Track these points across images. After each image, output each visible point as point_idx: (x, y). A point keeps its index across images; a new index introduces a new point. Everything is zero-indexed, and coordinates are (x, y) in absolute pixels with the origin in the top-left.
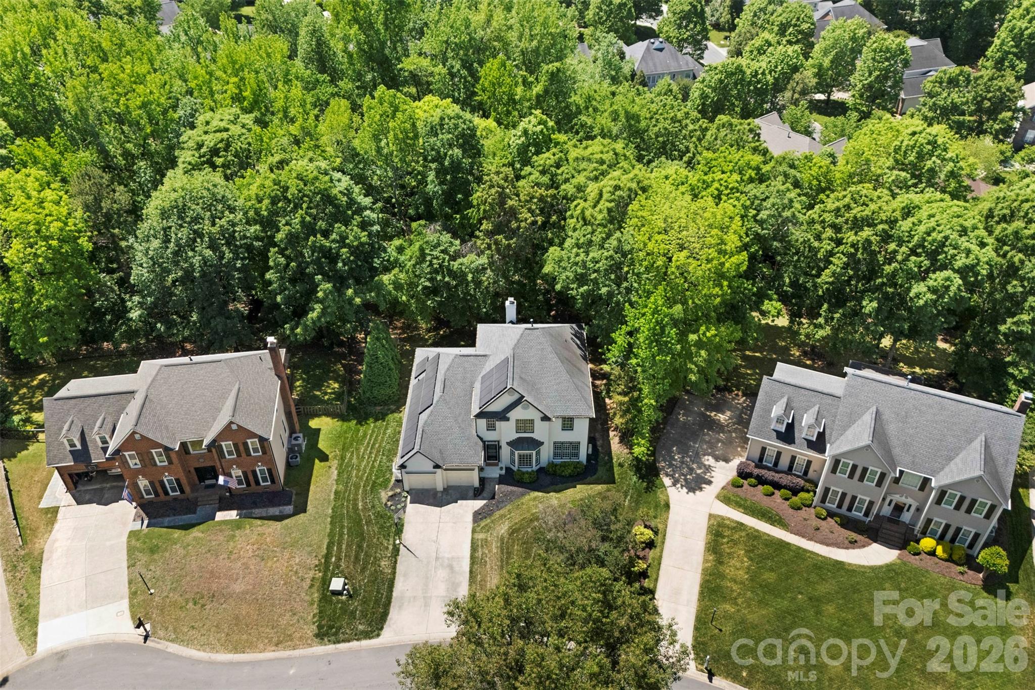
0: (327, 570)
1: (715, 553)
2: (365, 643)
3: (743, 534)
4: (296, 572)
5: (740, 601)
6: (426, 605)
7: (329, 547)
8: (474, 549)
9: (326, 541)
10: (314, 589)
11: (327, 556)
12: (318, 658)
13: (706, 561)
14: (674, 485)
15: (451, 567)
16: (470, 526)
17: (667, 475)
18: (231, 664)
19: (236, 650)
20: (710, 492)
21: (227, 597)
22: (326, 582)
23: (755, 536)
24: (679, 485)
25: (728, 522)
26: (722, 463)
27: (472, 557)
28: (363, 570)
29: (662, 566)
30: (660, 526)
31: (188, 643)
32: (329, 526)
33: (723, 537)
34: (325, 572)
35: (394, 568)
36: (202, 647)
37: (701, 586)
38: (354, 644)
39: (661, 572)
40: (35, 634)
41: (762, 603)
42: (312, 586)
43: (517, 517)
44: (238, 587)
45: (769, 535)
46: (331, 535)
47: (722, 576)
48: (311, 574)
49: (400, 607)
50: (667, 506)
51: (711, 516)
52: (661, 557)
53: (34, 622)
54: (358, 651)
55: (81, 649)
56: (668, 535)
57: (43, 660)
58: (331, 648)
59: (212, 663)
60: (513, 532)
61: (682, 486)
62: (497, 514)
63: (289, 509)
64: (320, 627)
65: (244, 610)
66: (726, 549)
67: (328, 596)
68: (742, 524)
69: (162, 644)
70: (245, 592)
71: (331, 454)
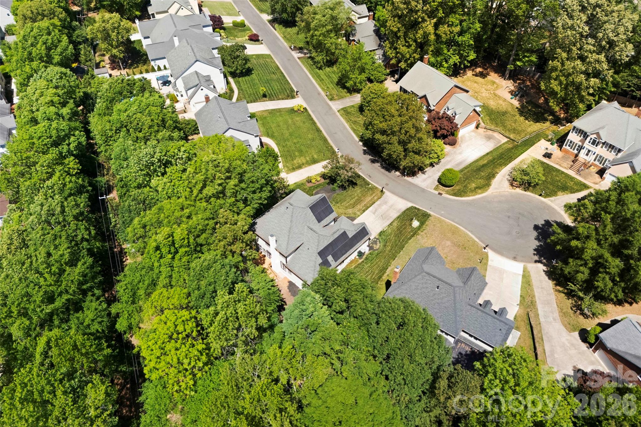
0: (415, 232)
1: (301, 166)
2: (417, 207)
4: (427, 236)
5: (311, 155)
6: (392, 206)
7: (410, 238)
8: (364, 211)
9: (410, 241)
11: (413, 236)
12: (433, 211)
13: (306, 167)
15: (376, 211)
16: (359, 218)
18: (460, 225)
19: (457, 228)
21: (453, 243)
22: (419, 228)
27: (367, 209)
28: (404, 225)
30: (305, 181)
31: (471, 238)
32: (406, 246)
33: (293, 168)
34: (417, 231)
35: (393, 221)
38: (421, 208)
40: (524, 271)
41: (307, 151)
42: (424, 230)
44: (448, 243)
46: (407, 242)
47: (307, 161)
48: (422, 233)
49: (400, 209)
50: (295, 183)
51: (287, 173)
53: (524, 276)
54: (421, 206)
55: (508, 257)
57: (522, 261)
58: (428, 211)
59: (466, 229)
64: (428, 217)
65: (449, 235)
66: (297, 165)
67: (422, 223)
68: (284, 166)
69: (480, 243)
70: (447, 240)
71: (384, 283)
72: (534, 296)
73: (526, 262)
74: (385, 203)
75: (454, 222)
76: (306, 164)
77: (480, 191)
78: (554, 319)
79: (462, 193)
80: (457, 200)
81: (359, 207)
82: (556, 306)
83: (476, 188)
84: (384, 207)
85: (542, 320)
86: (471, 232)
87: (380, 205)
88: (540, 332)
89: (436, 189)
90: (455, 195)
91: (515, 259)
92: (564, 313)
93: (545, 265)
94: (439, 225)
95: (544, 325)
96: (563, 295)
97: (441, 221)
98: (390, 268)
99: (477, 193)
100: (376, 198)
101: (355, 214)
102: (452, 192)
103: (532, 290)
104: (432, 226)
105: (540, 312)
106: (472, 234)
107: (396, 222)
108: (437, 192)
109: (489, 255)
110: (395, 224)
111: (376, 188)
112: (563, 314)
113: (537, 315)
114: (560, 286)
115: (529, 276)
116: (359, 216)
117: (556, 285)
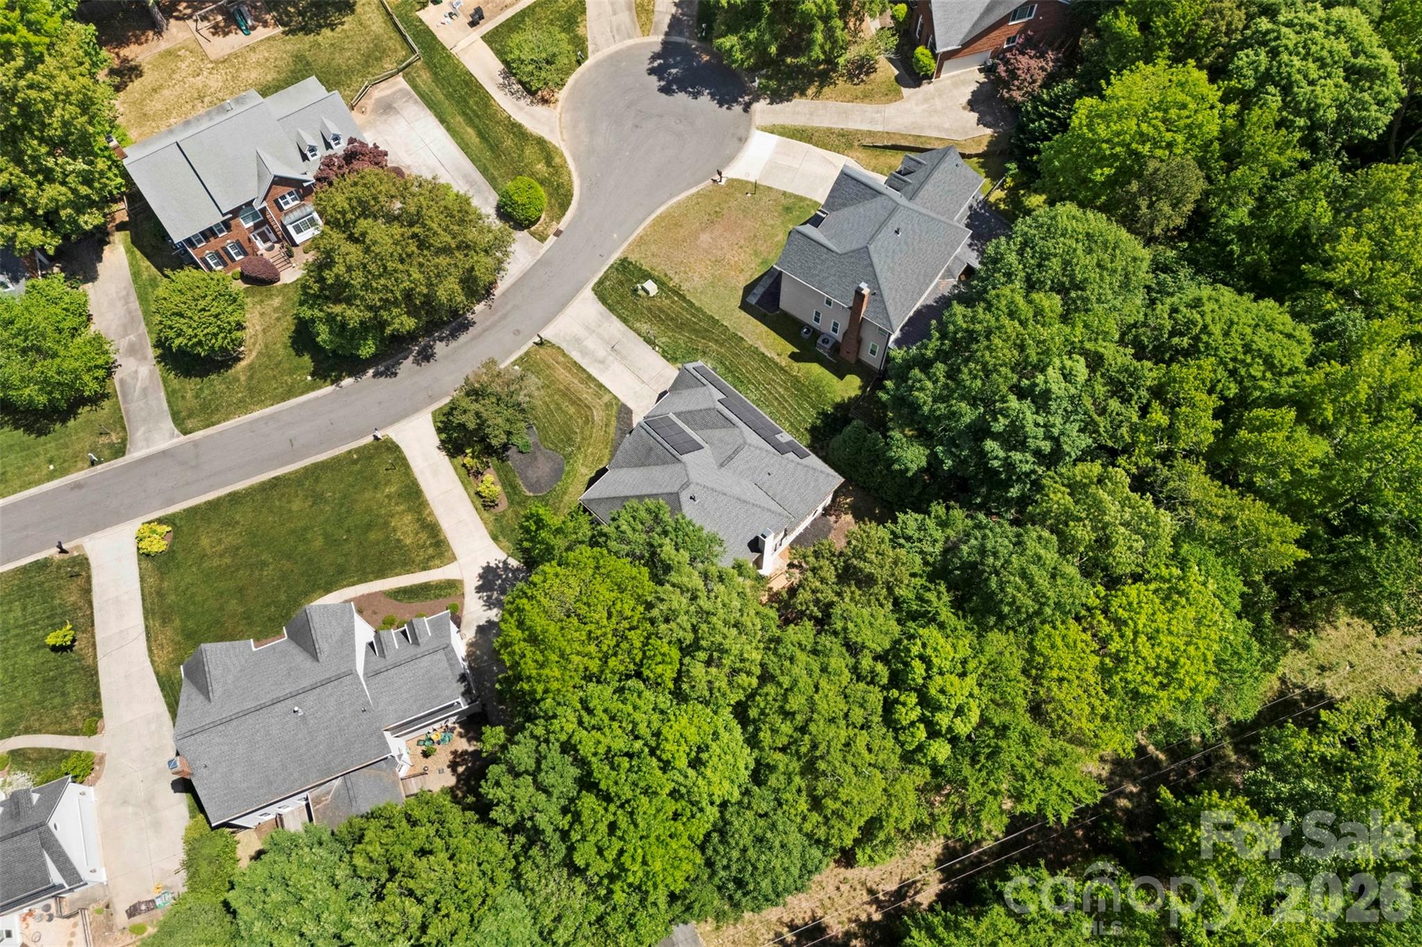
1: (428, 525)
2: (596, 280)
3: (418, 559)
4: (685, 272)
5: (386, 501)
6: (587, 328)
7: (691, 304)
8: (601, 386)
9: (697, 304)
10: (662, 276)
11: (683, 297)
12: (611, 252)
13: (431, 513)
14: (505, 563)
15: (602, 362)
16: (623, 399)
17: (518, 569)
18: (652, 212)
19: (661, 218)
20: (471, 581)
21: (703, 230)
22: (659, 282)
23: (407, 565)
24: (501, 565)
25: (437, 562)
26: (482, 622)
27: (594, 380)
28: (649, 310)
29: (459, 483)
30: (486, 515)
31: (689, 198)
32: (709, 313)
33: (431, 545)
34: (671, 290)
35: (636, 331)
36: (679, 204)
37: (421, 491)
38: (601, 274)
39: (457, 478)
40: (772, 132)
41: (368, 510)
42: (666, 275)
43: (598, 433)
45: (397, 575)
46: (699, 310)
47: (409, 510)
48: (677, 280)
49: (601, 314)
50: (495, 538)
51: (453, 558)
52: (466, 489)
53: (781, 134)
54: (594, 273)
55: (739, 150)
56: (474, 512)
57: (748, 131)
58: (611, 261)
59: (663, 203)
60: (588, 420)
61: (498, 567)
62: (614, 423)
63: (753, 300)
64: (630, 263)
65: (682, 232)
66: (423, 536)
67: (647, 276)
68: (424, 569)
69: (701, 186)
70: (697, 238)
71: (796, 365)
72: (829, 129)
73: (750, 125)
74: (578, 340)
75: (644, 219)
76: (420, 513)
77: (557, 160)
78: (878, 112)
79: (562, 191)
80: (580, 204)
81: (587, 395)
82: (850, 104)
83: (549, 163)
84: (591, 343)
85: (879, 128)
86: (671, 196)
87: (584, 352)
88: (904, 136)
89: (542, 239)
90: (564, 206)
91: (742, 140)
92: (865, 96)
93: (756, 99)
94: (653, 247)
95: (890, 128)
96: (826, 89)
97: (641, 241)
98: (763, 349)
99: (564, 165)
100: (561, 359)
101: (608, 406)
102: (556, 209)
103: (817, 130)
104: (658, 260)
105: (865, 127)
106: (678, 195)
107: (638, 325)
108: (552, 239)
109: (735, 176)
110: (645, 327)
111: (527, 354)
112: (867, 97)
113: (870, 134)
114: (806, 89)
115: (783, 127)
116: (616, 398)
117: (803, 93)
